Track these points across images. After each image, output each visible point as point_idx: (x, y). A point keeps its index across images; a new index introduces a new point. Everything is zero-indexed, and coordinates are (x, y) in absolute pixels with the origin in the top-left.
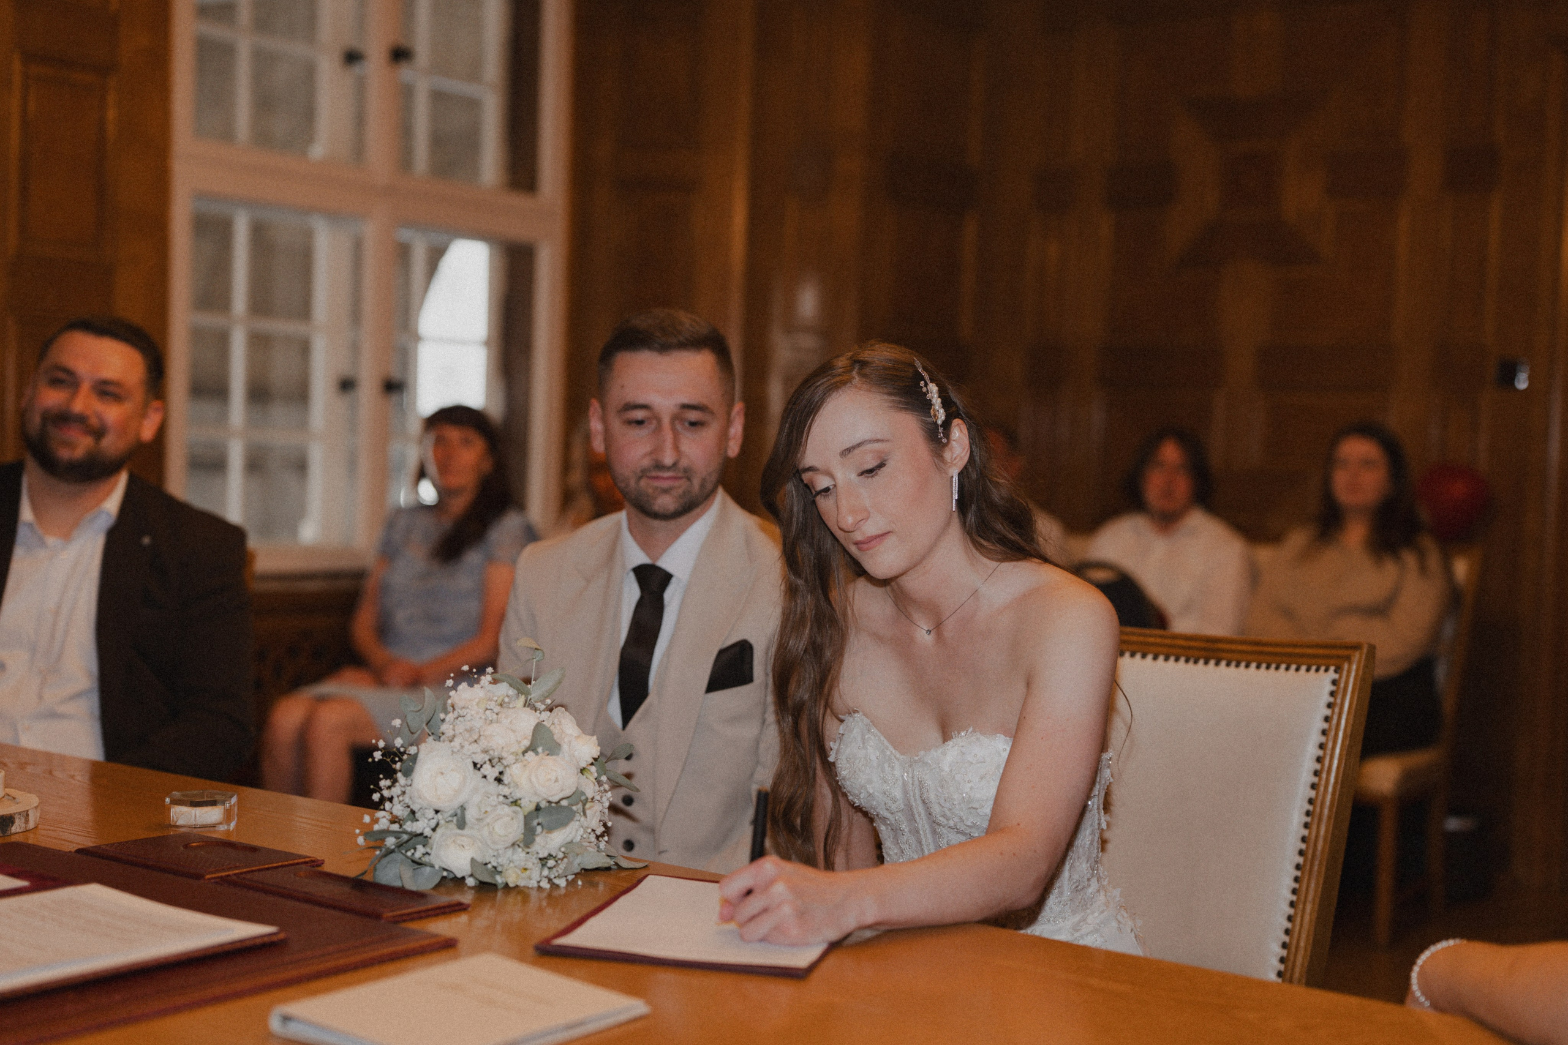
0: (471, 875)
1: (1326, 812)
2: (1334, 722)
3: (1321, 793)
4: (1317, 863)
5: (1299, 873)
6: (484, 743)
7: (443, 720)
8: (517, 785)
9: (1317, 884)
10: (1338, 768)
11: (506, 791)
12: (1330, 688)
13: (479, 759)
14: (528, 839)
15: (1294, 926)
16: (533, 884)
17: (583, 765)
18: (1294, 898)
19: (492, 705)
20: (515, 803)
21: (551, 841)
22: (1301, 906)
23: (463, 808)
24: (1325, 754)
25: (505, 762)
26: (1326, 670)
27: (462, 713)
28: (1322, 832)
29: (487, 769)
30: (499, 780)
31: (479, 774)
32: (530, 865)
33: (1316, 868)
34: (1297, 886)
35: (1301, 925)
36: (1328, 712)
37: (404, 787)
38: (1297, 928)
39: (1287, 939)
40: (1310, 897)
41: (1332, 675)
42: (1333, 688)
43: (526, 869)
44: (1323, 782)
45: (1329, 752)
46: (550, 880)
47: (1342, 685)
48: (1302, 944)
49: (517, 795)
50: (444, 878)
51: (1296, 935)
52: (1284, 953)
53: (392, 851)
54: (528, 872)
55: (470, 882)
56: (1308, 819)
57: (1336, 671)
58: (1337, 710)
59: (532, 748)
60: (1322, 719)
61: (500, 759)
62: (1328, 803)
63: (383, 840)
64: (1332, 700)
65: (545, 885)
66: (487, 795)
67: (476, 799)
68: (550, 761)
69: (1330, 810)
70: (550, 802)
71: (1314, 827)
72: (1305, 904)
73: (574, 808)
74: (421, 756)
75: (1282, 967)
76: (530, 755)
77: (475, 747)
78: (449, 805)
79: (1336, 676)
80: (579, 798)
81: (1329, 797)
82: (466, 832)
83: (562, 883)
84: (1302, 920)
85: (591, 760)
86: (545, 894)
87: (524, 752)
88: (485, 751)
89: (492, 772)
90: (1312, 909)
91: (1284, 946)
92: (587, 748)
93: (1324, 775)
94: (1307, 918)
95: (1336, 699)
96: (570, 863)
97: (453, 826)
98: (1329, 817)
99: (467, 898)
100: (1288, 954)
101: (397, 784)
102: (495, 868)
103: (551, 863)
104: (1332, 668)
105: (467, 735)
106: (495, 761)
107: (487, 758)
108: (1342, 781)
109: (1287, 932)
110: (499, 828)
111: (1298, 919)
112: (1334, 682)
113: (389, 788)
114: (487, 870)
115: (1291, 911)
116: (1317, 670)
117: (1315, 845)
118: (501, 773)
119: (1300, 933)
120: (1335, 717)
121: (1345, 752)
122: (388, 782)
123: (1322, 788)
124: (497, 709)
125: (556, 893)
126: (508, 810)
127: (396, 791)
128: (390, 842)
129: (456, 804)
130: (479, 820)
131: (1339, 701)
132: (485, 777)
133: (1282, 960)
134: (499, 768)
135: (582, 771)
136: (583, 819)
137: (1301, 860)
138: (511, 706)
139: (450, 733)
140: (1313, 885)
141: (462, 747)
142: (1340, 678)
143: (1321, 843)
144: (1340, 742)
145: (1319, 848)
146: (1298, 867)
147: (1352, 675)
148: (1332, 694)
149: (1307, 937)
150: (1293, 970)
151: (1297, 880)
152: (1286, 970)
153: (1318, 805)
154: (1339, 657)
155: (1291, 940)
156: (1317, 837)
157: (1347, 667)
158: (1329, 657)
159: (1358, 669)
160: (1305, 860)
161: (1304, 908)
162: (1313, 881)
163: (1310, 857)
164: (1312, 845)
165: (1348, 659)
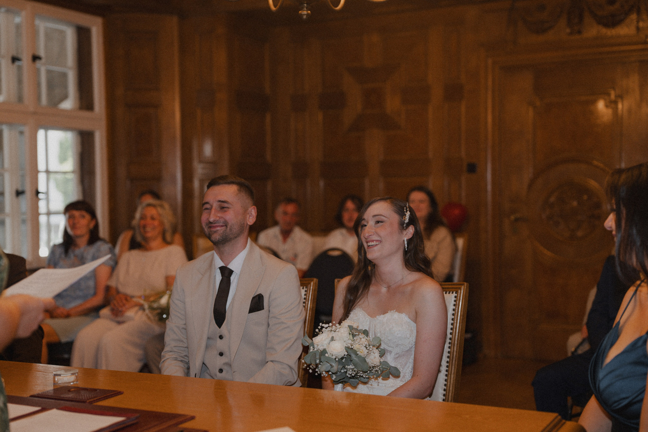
1: (456, 342)
2: (457, 311)
3: (454, 336)
4: (454, 360)
5: (448, 364)
9: (455, 367)
10: (459, 327)
12: (454, 299)
15: (447, 383)
18: (447, 373)
22: (449, 376)
24: (454, 322)
26: (452, 293)
28: (455, 350)
33: (454, 362)
34: (448, 369)
35: (450, 382)
36: (454, 307)
38: (449, 384)
39: (445, 388)
40: (452, 373)
41: (454, 294)
42: (455, 299)
44: (454, 332)
45: (455, 321)
47: (458, 298)
48: (451, 389)
51: (448, 386)
52: (445, 392)
56: (450, 345)
57: (456, 293)
58: (457, 307)
60: (452, 310)
62: (456, 339)
64: (455, 303)
69: (457, 341)
72: (451, 375)
75: (444, 398)
79: (456, 295)
81: (457, 337)
84: (450, 381)
91: (445, 390)
93: (454, 330)
94: (452, 379)
98: (457, 344)
100: (446, 393)
104: (454, 292)
108: (461, 331)
109: (445, 385)
111: (449, 381)
112: (455, 297)
115: (446, 378)
116: (449, 293)
117: (453, 354)
119: (450, 385)
120: (457, 309)
121: (461, 321)
123: (454, 334)
131: (458, 303)
133: (444, 395)
137: (448, 360)
140: (453, 368)
142: (458, 295)
143: (455, 353)
144: (459, 317)
145: (455, 355)
146: (447, 362)
147: (462, 294)
148: (455, 301)
149: (453, 386)
150: (448, 398)
151: (447, 367)
152: (445, 398)
153: (453, 340)
154: (457, 288)
155: (447, 388)
156: (453, 351)
157: (459, 291)
158: (452, 288)
159: (463, 292)
160: (450, 360)
161: (451, 376)
162: (453, 367)
163: (451, 358)
164: (452, 354)
165: (460, 289)
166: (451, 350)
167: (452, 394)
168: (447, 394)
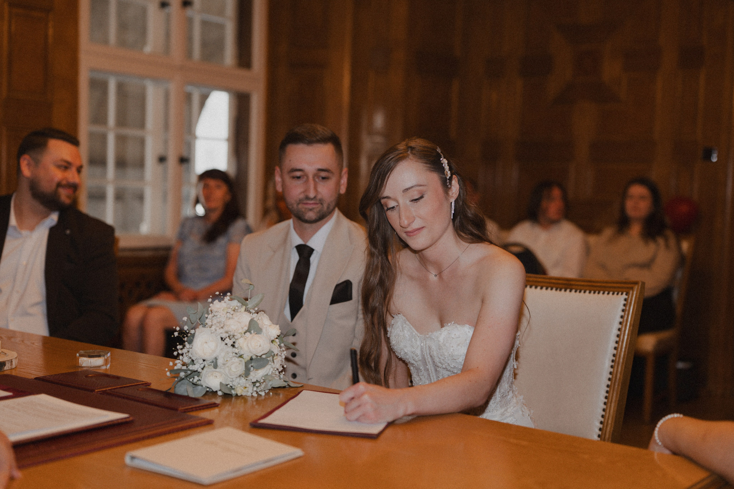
0: (220, 390)
1: (621, 360)
2: (625, 318)
3: (619, 351)
4: (617, 384)
5: (608, 389)
6: (226, 328)
7: (207, 318)
8: (241, 348)
9: (617, 394)
10: (627, 340)
11: (237, 351)
12: (623, 302)
13: (224, 336)
14: (247, 373)
15: (606, 413)
16: (249, 394)
17: (273, 338)
18: (606, 400)
19: (230, 310)
20: (241, 356)
21: (258, 374)
22: (609, 404)
23: (216, 359)
24: (621, 334)
25: (236, 337)
26: (622, 294)
27: (215, 314)
28: (619, 370)
29: (227, 341)
30: (233, 346)
31: (224, 343)
32: (248, 385)
33: (616, 386)
34: (607, 395)
35: (609, 413)
36: (623, 314)
37: (189, 349)
38: (607, 415)
39: (602, 420)
40: (614, 400)
41: (624, 296)
42: (625, 302)
43: (246, 387)
44: (620, 347)
45: (623, 333)
46: (257, 392)
47: (629, 301)
48: (610, 422)
49: (242, 352)
50: (207, 391)
51: (607, 417)
52: (601, 426)
53: (183, 379)
54: (247, 389)
55: (220, 393)
56: (613, 364)
57: (626, 295)
58: (627, 313)
59: (249, 331)
60: (620, 317)
61: (234, 336)
62: (622, 356)
63: (179, 374)
64: (624, 308)
65: (255, 395)
66: (227, 353)
67: (223, 354)
68: (257, 337)
69: (623, 359)
70: (257, 356)
71: (616, 367)
72: (611, 403)
73: (268, 359)
74: (197, 334)
75: (600, 433)
76: (248, 334)
77: (222, 330)
78: (209, 357)
79: (626, 297)
80: (271, 354)
81: (623, 354)
82: (217, 370)
83: (263, 394)
84: (610, 411)
85: (276, 336)
86: (255, 399)
87: (245, 333)
88: (227, 332)
89: (230, 342)
90: (614, 407)
91: (601, 423)
92: (275, 330)
93: (620, 343)
94: (612, 410)
95: (626, 308)
96: (267, 384)
97: (212, 368)
98: (623, 363)
99: (218, 401)
100: (603, 427)
101: (185, 347)
102: (231, 387)
103: (258, 384)
104: (624, 293)
105: (218, 325)
106: (231, 337)
107: (227, 335)
108: (629, 346)
109: (603, 416)
110: (233, 368)
111: (608, 411)
112: (625, 300)
113: (182, 349)
114: (228, 388)
115: (605, 407)
116: (618, 294)
117: (616, 376)
118: (234, 342)
119: (609, 416)
120: (626, 316)
121: (630, 332)
122: (181, 347)
124: (232, 313)
125: (260, 399)
126: (237, 360)
127: (185, 351)
128: (182, 375)
129: (213, 356)
130: (224, 364)
131: (627, 308)
132: (226, 344)
133: (600, 429)
134: (233, 340)
135: (272, 341)
136: (272, 364)
137: (609, 383)
138: (239, 311)
139: (210, 324)
140: (615, 395)
141: (216, 330)
142: (628, 297)
143: (619, 375)
144: (628, 327)
145: (618, 377)
146: (608, 386)
147: (634, 296)
148: (624, 305)
149: (612, 419)
150: (605, 434)
151: (607, 392)
152: (602, 434)
153: (618, 357)
154: (628, 288)
155: (604, 420)
156: (617, 371)
157: (631, 292)
158: (622, 288)
159: (636, 294)
160: (611, 383)
161: (611, 406)
162: (615, 393)
163: (613, 382)
164: (614, 376)
165: (632, 288)
166: (614, 370)
167: (610, 428)
168: (605, 428)
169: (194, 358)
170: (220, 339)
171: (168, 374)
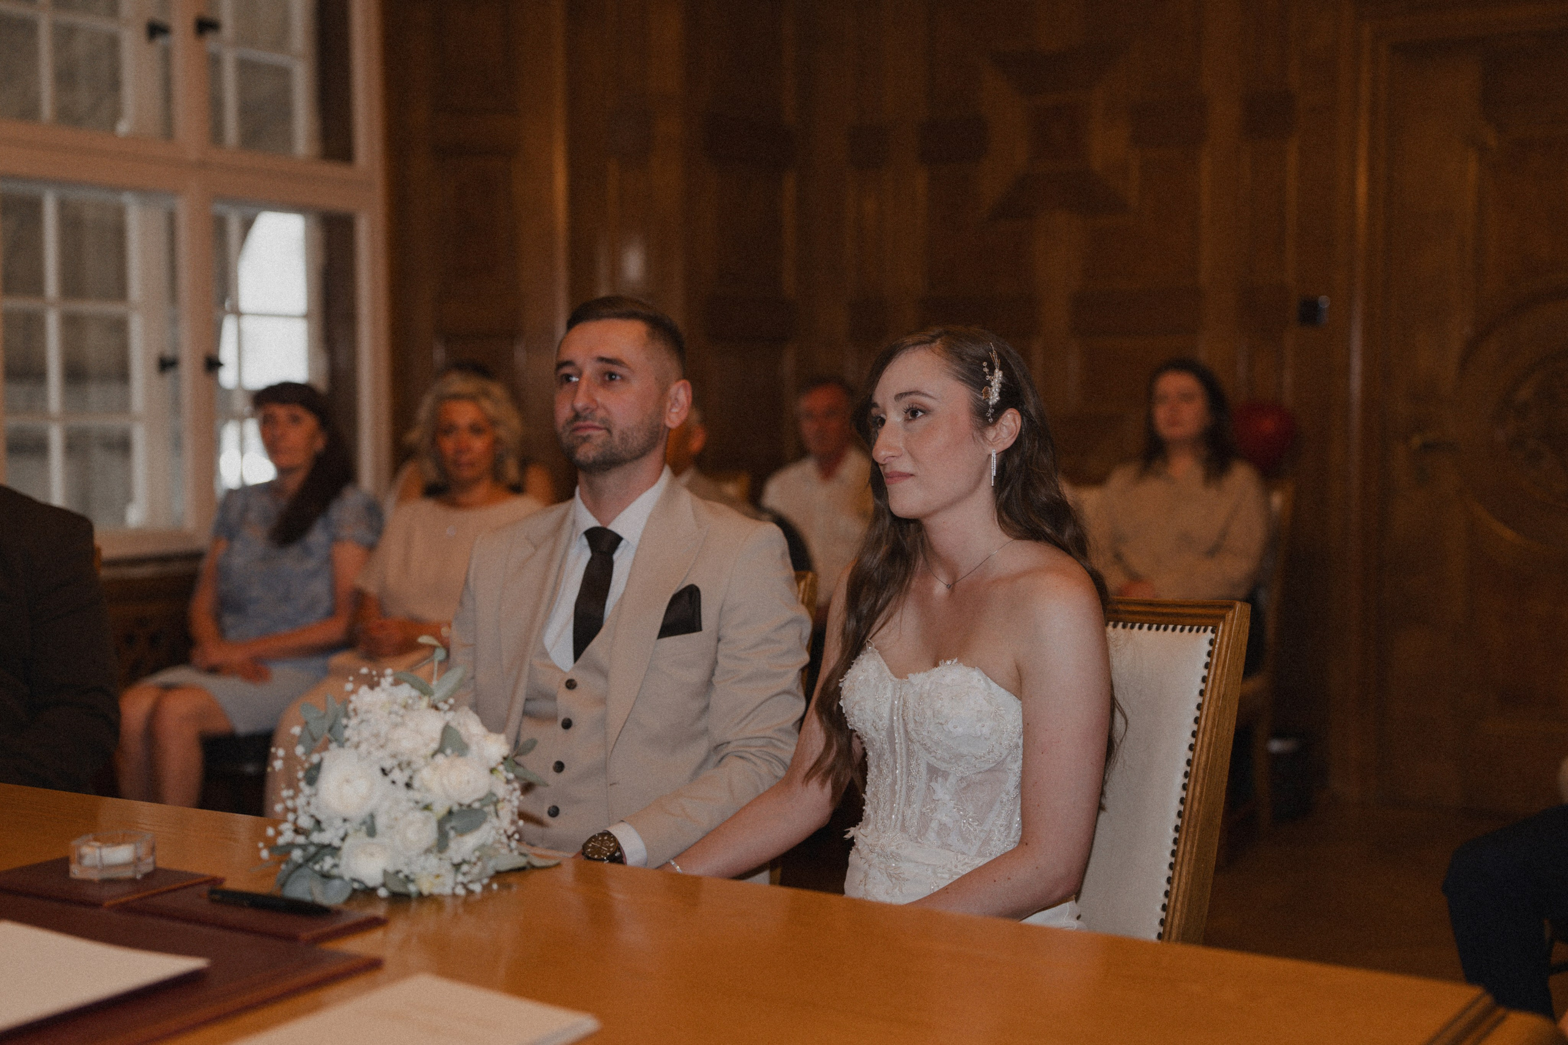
0: (384, 885)
3: (1197, 754)
5: (1177, 835)
6: (391, 747)
7: (346, 727)
8: (428, 790)
11: (416, 795)
13: (387, 765)
14: (442, 844)
16: (447, 890)
17: (493, 764)
19: (396, 708)
20: (427, 808)
21: (465, 846)
23: (372, 816)
24: (1201, 715)
25: (414, 766)
27: (365, 717)
28: (1197, 794)
29: (396, 775)
30: (408, 785)
31: (387, 780)
32: (443, 871)
37: (308, 797)
43: (438, 876)
44: (1200, 743)
45: (1205, 713)
46: (464, 885)
49: (428, 799)
50: (355, 891)
53: (299, 866)
54: (441, 879)
55: (383, 893)
56: (1186, 781)
59: (440, 750)
60: (1200, 679)
61: (409, 764)
63: (289, 853)
64: (1208, 660)
65: (460, 891)
66: (397, 802)
67: (386, 804)
68: (459, 762)
70: (461, 805)
71: (1191, 787)
73: (486, 809)
74: (325, 764)
76: (440, 758)
77: (381, 753)
78: (358, 812)
80: (491, 799)
82: (375, 840)
83: (477, 888)
85: (500, 759)
86: (459, 902)
87: (434, 755)
88: (394, 756)
89: (400, 776)
92: (496, 747)
96: (484, 868)
97: (362, 834)
99: (380, 911)
101: (301, 795)
102: (407, 877)
103: (465, 868)
104: (1208, 628)
105: (373, 740)
106: (404, 766)
107: (395, 762)
110: (411, 834)
113: (293, 798)
114: (400, 880)
118: (411, 778)
122: (291, 793)
123: (1199, 749)
124: (402, 711)
125: (472, 899)
126: (419, 815)
127: (301, 801)
128: (297, 855)
129: (364, 813)
130: (391, 827)
132: (394, 782)
134: (407, 773)
135: (492, 771)
136: (494, 820)
137: (1179, 821)
138: (416, 707)
139: (355, 739)
141: (369, 753)
142: (1216, 636)
146: (1177, 829)
154: (1213, 616)
157: (1221, 626)
160: (1183, 822)
163: (1186, 819)
166: (1187, 794)
169: (321, 817)
170: (379, 773)
171: (265, 854)
